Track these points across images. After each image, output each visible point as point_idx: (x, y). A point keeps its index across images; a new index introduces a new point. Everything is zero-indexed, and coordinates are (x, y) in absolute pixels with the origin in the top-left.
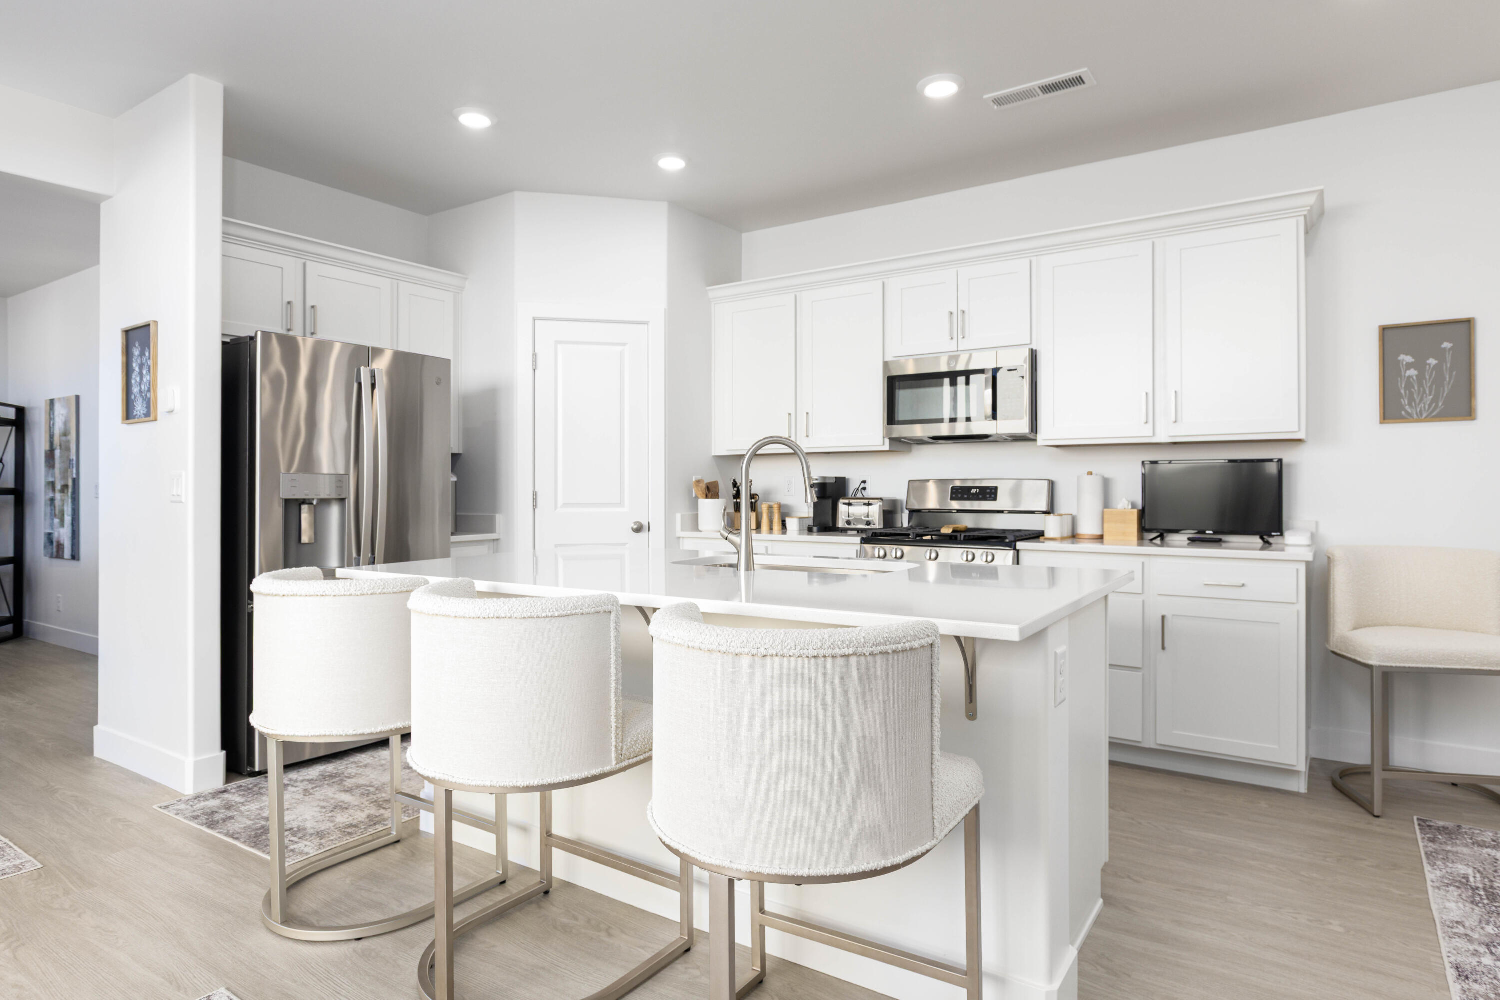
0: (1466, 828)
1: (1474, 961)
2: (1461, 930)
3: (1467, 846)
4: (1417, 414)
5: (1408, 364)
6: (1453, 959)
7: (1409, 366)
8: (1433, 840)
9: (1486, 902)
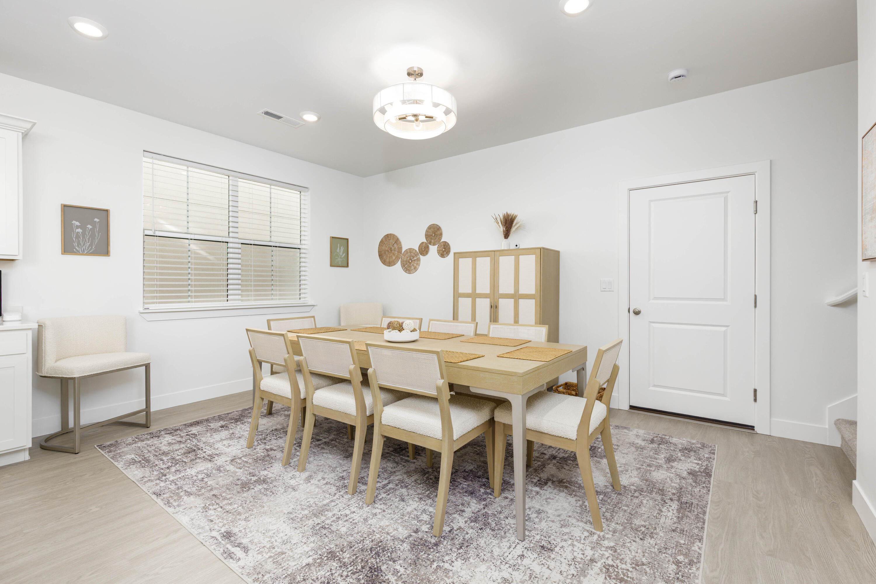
0: (119, 440)
1: (158, 487)
2: (146, 479)
3: (125, 447)
4: (82, 251)
5: (77, 226)
6: (151, 491)
7: (78, 227)
8: (110, 452)
9: (147, 464)
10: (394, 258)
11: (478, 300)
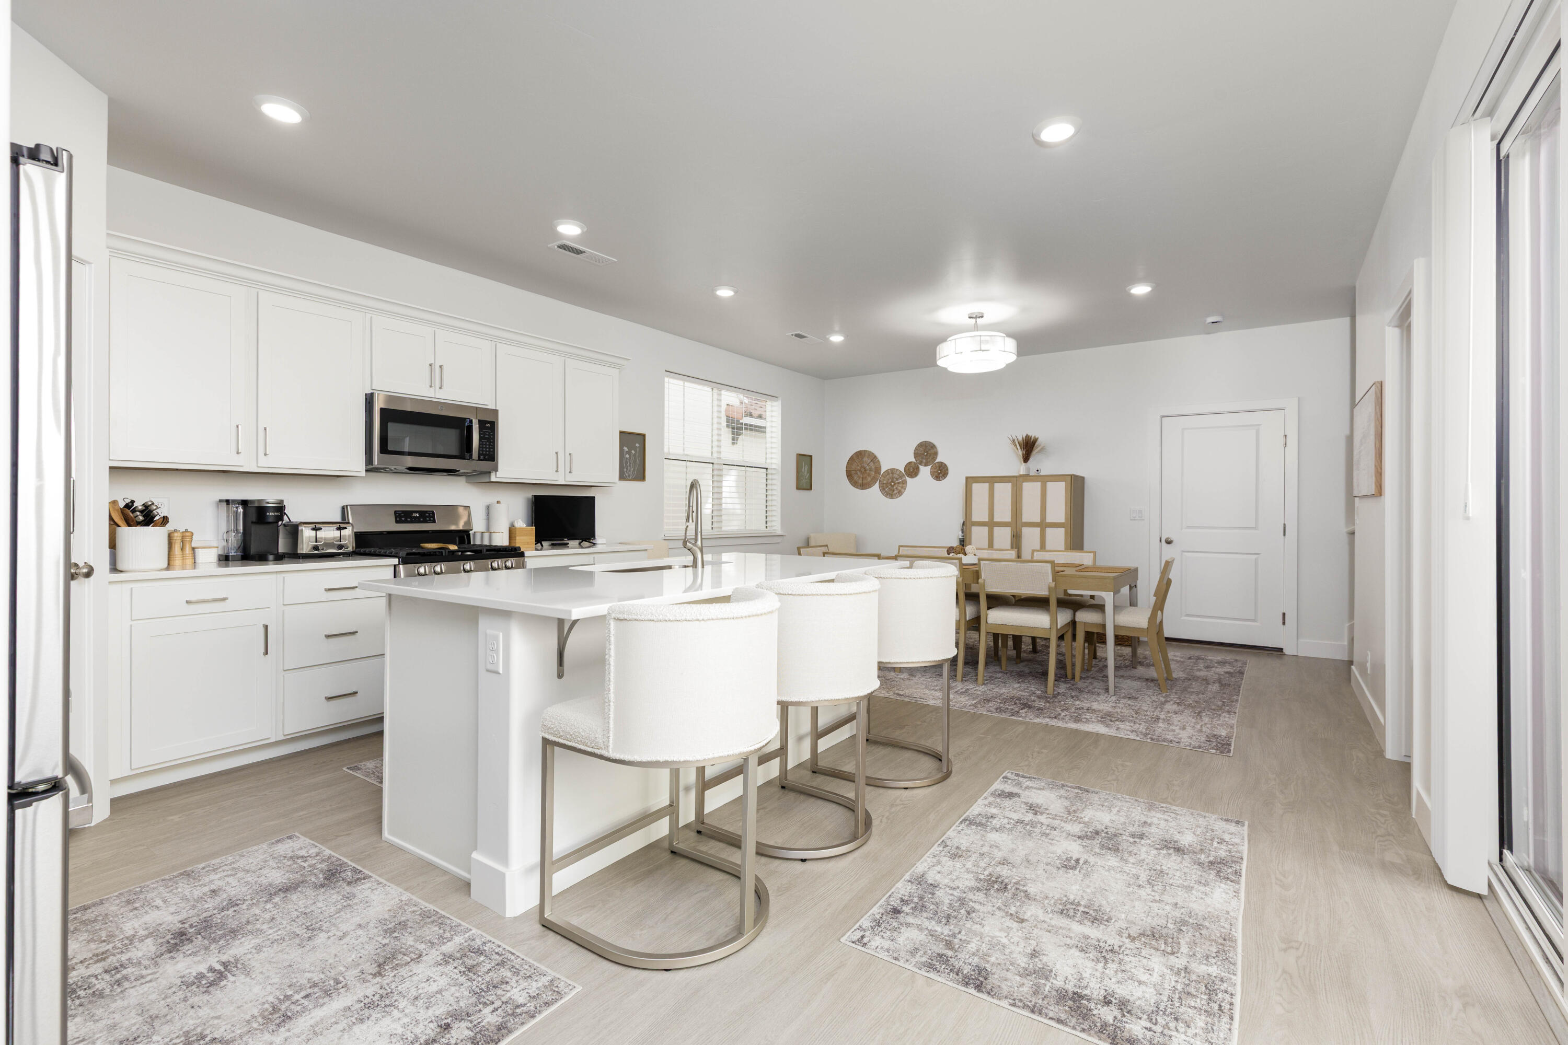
4: (629, 476)
10: (869, 479)
11: (996, 529)
